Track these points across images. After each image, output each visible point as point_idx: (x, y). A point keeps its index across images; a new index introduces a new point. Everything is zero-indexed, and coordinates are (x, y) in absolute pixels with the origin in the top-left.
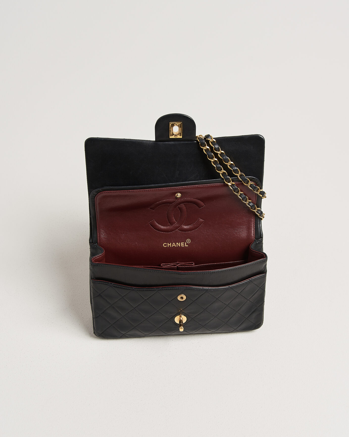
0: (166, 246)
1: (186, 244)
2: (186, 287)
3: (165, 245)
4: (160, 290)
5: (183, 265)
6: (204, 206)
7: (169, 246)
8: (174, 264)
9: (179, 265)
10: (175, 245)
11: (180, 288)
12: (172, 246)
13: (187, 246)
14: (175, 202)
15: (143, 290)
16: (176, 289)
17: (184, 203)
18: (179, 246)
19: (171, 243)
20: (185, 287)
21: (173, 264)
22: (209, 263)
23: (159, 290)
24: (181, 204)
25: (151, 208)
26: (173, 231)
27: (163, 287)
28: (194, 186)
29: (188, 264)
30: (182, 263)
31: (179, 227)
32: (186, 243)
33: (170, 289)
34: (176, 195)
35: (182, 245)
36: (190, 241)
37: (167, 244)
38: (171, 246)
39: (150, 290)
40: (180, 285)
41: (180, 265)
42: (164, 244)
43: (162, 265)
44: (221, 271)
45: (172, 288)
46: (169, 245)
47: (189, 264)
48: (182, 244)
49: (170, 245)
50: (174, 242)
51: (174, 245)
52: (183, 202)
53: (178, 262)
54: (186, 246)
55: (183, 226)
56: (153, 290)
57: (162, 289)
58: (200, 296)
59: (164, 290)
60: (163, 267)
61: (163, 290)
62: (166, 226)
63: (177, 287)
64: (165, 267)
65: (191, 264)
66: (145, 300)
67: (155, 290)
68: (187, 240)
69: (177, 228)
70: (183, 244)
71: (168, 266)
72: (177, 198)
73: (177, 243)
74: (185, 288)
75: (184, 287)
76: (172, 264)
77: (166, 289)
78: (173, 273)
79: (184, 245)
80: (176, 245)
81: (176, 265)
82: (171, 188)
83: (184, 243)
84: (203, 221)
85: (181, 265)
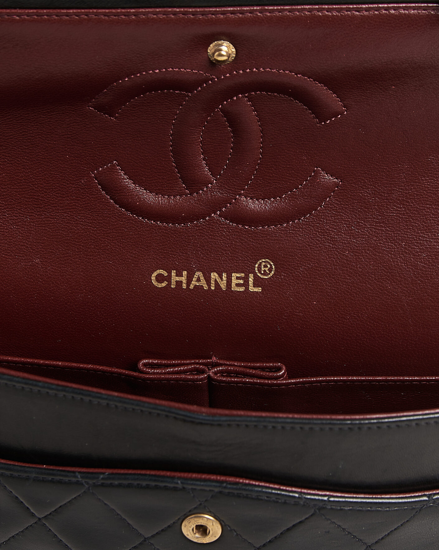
0: (164, 285)
1: (251, 280)
2: (222, 482)
3: (160, 278)
4: (102, 485)
5: (237, 374)
6: (342, 114)
7: (179, 283)
8: (197, 364)
9: (216, 373)
10: (203, 283)
11: (190, 487)
12: (192, 287)
13: (256, 290)
14: (206, 81)
15: (25, 475)
16: (175, 489)
17: (249, 92)
18: (223, 286)
19: (185, 273)
20: (217, 481)
21: (191, 364)
22: (353, 376)
23: (95, 486)
24: (237, 96)
25: (100, 108)
26: (198, 220)
27: (115, 471)
28: (298, 10)
29: (258, 372)
30: (230, 365)
31: (224, 202)
32: (251, 276)
33: (148, 487)
34: (211, 49)
35: (233, 285)
36: (270, 269)
37: (170, 276)
38: (184, 286)
39: (58, 478)
40: (194, 472)
41: (221, 372)
42: (155, 274)
43: (145, 365)
44: (393, 426)
45: (153, 484)
46: (178, 279)
47: (263, 369)
48: (234, 281)
49: (184, 279)
50: (198, 270)
51: (198, 280)
52: (243, 88)
53: (214, 359)
54: (252, 289)
55: (243, 198)
56: (70, 483)
57: (109, 482)
58: (288, 529)
59: (120, 486)
60: (148, 373)
61: (111, 485)
62: (169, 196)
63: (179, 478)
64: (154, 373)
65: (271, 369)
66: (36, 520)
67: (78, 483)
68: (261, 263)
69: (215, 206)
70: (241, 282)
71: (169, 373)
72: (214, 65)
73: (214, 275)
74: (217, 490)
75: (213, 481)
76: (187, 364)
77: (125, 482)
78: (158, 414)
79: (246, 284)
80: (209, 283)
81: (203, 372)
82: (184, 13)
83: (243, 275)
84: (337, 185)
85: (229, 373)
